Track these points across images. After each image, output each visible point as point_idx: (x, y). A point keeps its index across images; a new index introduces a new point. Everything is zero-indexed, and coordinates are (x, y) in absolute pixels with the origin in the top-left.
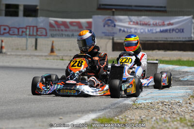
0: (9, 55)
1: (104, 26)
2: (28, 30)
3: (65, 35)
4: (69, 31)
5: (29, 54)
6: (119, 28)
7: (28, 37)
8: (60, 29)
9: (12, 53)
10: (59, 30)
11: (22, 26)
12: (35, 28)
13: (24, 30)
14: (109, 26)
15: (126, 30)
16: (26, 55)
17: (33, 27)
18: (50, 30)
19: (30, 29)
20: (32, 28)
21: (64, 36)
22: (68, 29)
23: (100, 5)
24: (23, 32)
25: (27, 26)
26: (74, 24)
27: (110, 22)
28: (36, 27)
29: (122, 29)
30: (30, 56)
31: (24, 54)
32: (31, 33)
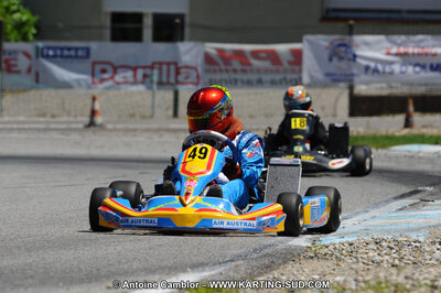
0: (111, 130)
1: (330, 60)
2: (156, 72)
3: (242, 81)
4: (252, 71)
5: (155, 126)
6: (364, 63)
7: (155, 87)
8: (230, 68)
9: (118, 126)
10: (227, 71)
11: (142, 64)
12: (172, 68)
13: (148, 71)
14: (341, 58)
15: (380, 67)
16: (147, 130)
17: (168, 64)
18: (207, 71)
19: (160, 69)
20: (165, 67)
21: (239, 84)
22: (248, 68)
23: (328, 11)
24: (145, 76)
25: (154, 63)
26: (263, 55)
27: (343, 49)
28: (176, 64)
29: (372, 65)
30: (158, 130)
31: (144, 126)
32: (164, 80)
